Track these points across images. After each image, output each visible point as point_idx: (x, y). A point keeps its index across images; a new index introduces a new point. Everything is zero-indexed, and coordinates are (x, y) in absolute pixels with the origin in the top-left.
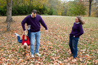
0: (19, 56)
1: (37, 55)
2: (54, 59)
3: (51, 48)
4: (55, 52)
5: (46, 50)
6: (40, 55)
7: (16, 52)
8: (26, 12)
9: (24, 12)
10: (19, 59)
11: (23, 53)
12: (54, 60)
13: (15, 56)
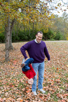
0: (18, 94)
1: (41, 92)
2: (62, 97)
3: (58, 82)
4: (63, 87)
5: (52, 84)
6: (44, 92)
7: (15, 89)
8: (29, 37)
9: (27, 37)
10: (18, 98)
11: (24, 89)
12: (61, 99)
13: (13, 94)
